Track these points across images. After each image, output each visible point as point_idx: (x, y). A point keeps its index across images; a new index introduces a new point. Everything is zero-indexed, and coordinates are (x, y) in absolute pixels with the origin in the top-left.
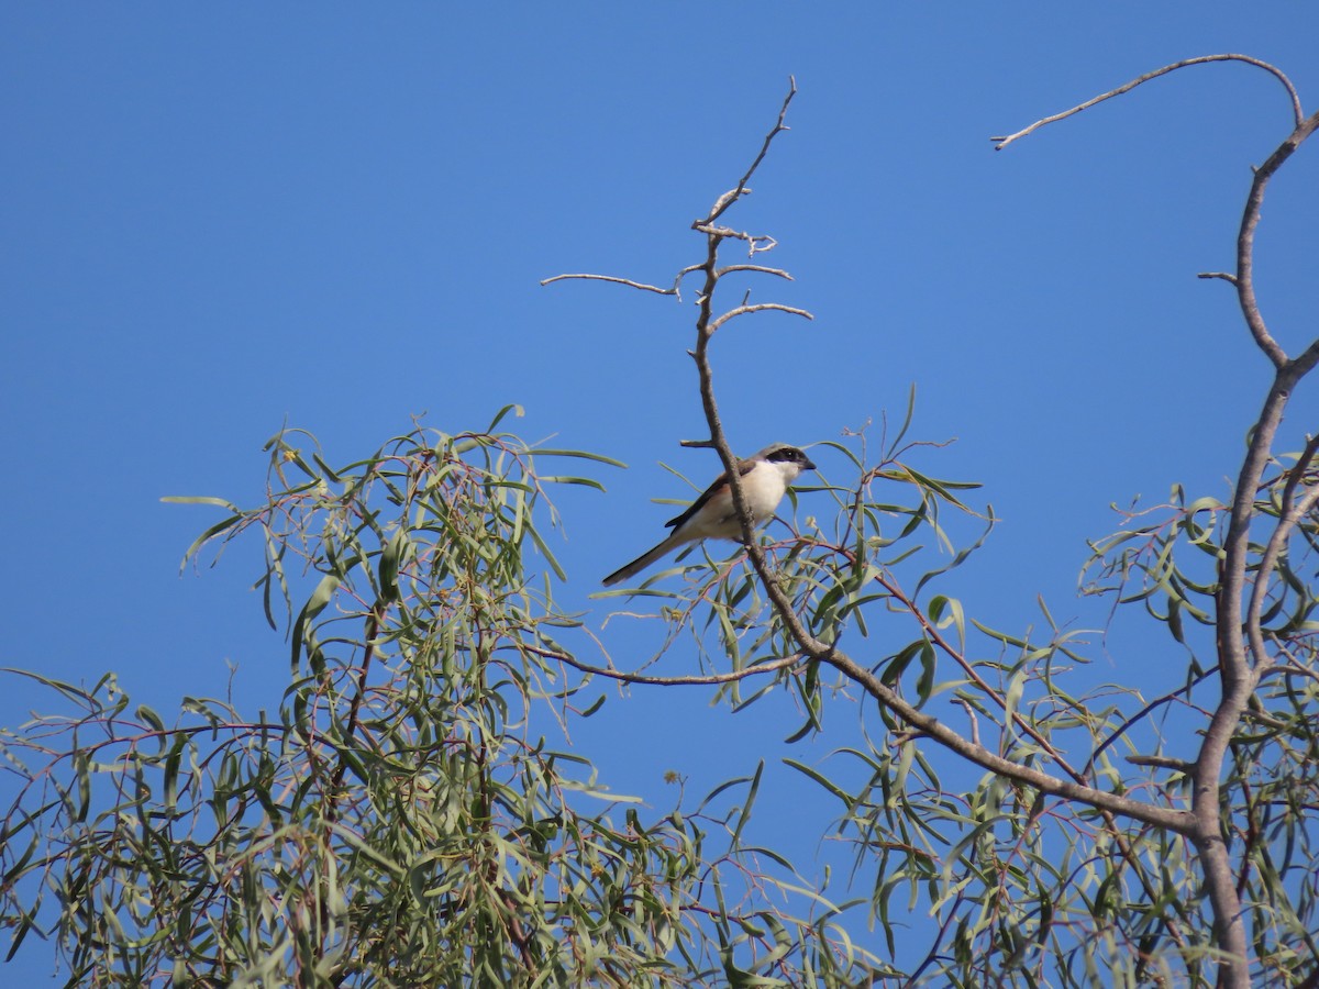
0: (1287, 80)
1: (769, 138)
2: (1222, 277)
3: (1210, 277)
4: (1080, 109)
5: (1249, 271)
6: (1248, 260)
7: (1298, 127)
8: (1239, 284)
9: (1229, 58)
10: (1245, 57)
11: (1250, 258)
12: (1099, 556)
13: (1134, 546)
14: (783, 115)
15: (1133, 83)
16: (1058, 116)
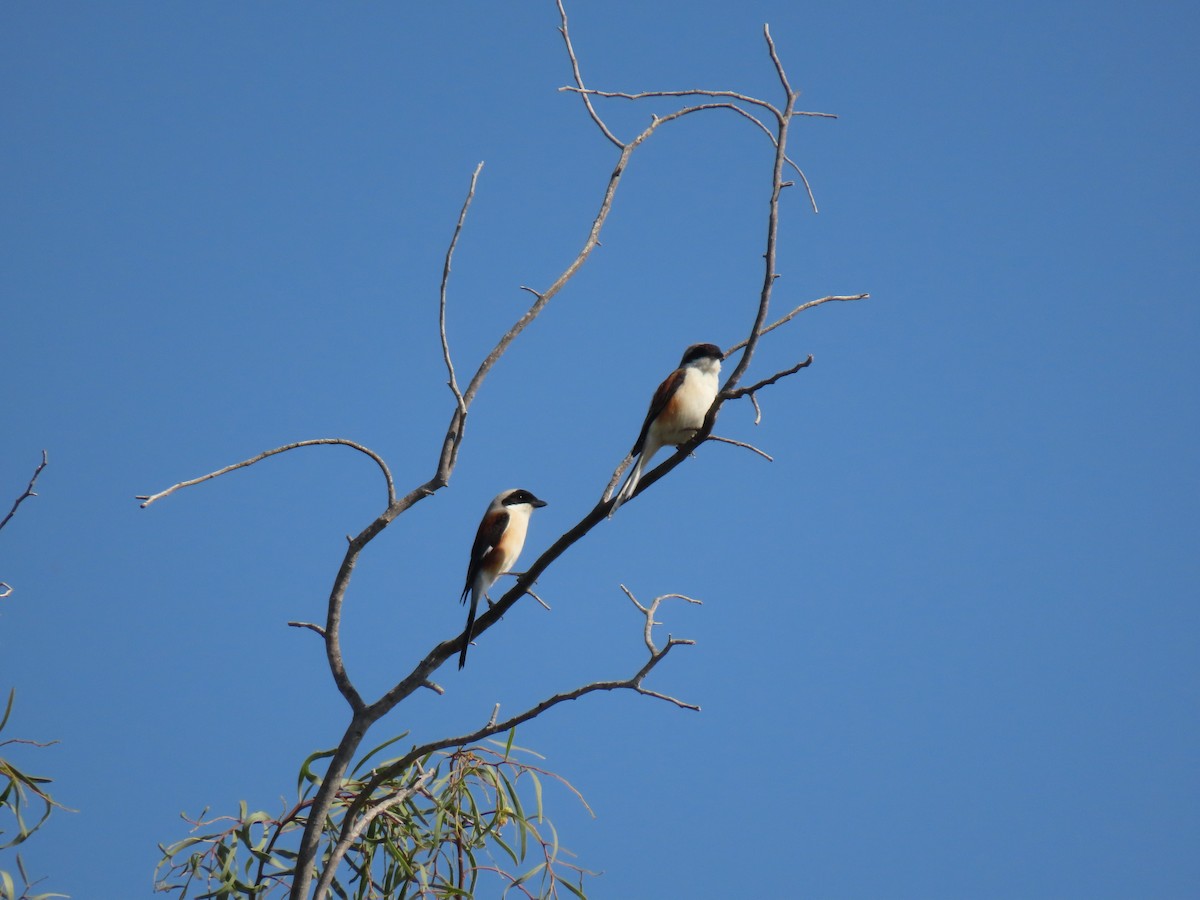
0: (385, 466)
1: (18, 502)
2: (310, 627)
3: (299, 626)
4: (211, 477)
5: (338, 625)
6: (337, 616)
7: (391, 506)
8: (328, 636)
9: (339, 443)
10: (351, 442)
11: (339, 614)
12: (170, 857)
13: (199, 850)
14: (33, 483)
15: (256, 458)
16: (193, 481)
